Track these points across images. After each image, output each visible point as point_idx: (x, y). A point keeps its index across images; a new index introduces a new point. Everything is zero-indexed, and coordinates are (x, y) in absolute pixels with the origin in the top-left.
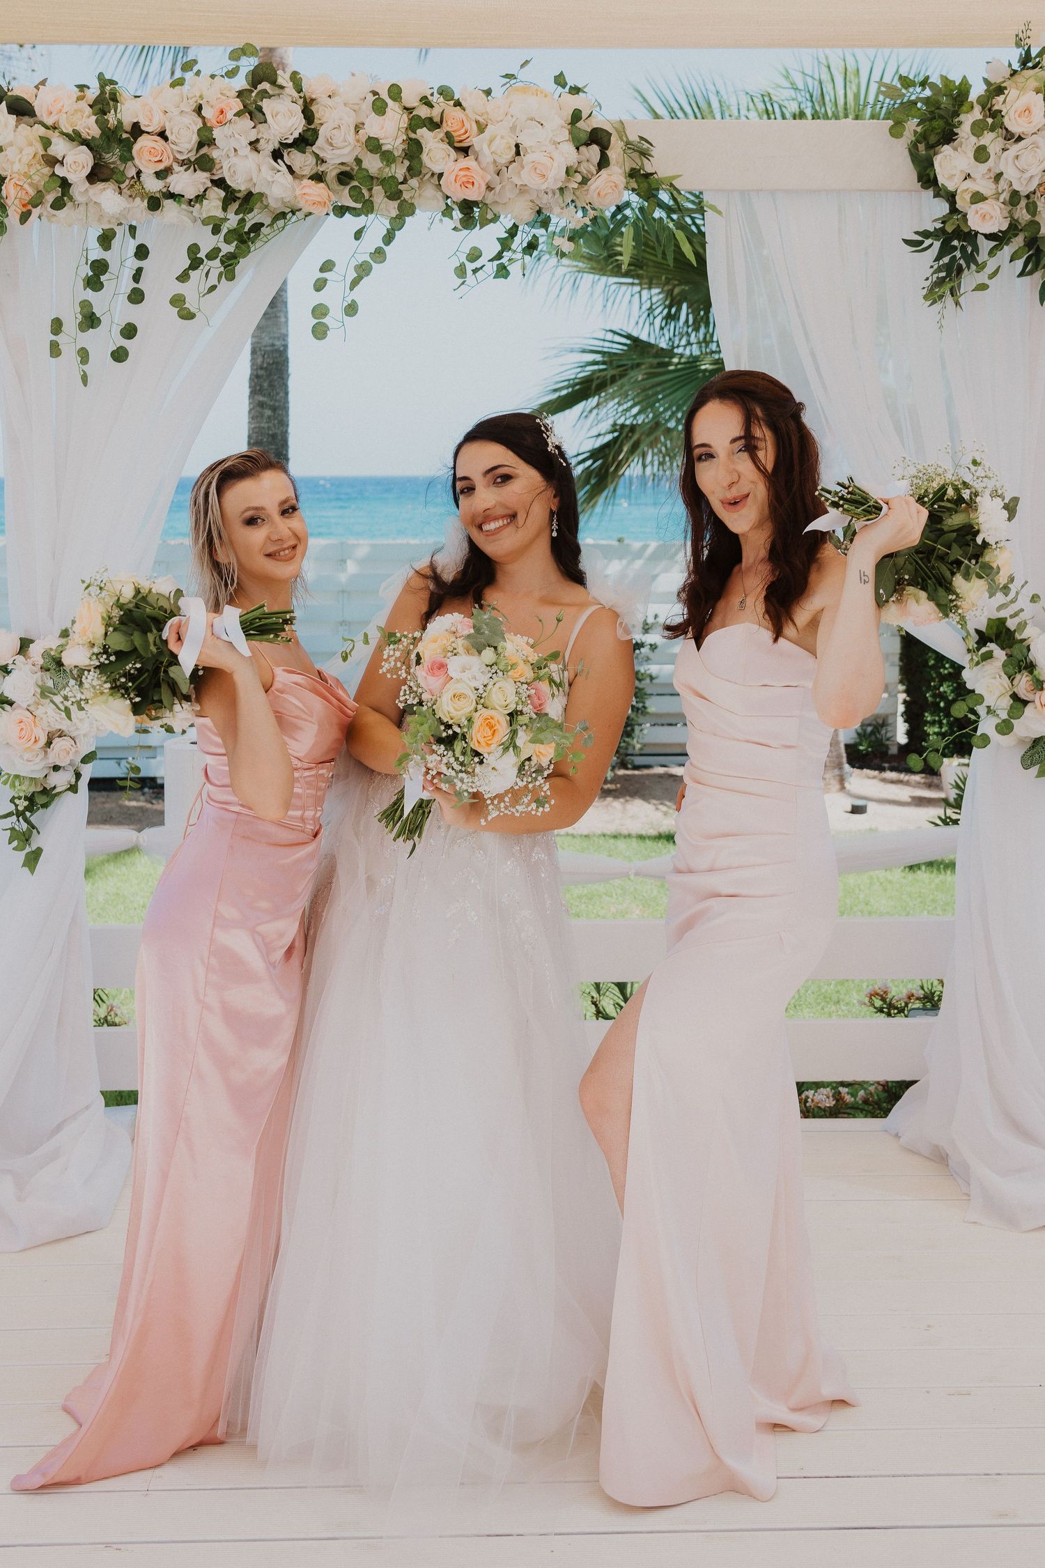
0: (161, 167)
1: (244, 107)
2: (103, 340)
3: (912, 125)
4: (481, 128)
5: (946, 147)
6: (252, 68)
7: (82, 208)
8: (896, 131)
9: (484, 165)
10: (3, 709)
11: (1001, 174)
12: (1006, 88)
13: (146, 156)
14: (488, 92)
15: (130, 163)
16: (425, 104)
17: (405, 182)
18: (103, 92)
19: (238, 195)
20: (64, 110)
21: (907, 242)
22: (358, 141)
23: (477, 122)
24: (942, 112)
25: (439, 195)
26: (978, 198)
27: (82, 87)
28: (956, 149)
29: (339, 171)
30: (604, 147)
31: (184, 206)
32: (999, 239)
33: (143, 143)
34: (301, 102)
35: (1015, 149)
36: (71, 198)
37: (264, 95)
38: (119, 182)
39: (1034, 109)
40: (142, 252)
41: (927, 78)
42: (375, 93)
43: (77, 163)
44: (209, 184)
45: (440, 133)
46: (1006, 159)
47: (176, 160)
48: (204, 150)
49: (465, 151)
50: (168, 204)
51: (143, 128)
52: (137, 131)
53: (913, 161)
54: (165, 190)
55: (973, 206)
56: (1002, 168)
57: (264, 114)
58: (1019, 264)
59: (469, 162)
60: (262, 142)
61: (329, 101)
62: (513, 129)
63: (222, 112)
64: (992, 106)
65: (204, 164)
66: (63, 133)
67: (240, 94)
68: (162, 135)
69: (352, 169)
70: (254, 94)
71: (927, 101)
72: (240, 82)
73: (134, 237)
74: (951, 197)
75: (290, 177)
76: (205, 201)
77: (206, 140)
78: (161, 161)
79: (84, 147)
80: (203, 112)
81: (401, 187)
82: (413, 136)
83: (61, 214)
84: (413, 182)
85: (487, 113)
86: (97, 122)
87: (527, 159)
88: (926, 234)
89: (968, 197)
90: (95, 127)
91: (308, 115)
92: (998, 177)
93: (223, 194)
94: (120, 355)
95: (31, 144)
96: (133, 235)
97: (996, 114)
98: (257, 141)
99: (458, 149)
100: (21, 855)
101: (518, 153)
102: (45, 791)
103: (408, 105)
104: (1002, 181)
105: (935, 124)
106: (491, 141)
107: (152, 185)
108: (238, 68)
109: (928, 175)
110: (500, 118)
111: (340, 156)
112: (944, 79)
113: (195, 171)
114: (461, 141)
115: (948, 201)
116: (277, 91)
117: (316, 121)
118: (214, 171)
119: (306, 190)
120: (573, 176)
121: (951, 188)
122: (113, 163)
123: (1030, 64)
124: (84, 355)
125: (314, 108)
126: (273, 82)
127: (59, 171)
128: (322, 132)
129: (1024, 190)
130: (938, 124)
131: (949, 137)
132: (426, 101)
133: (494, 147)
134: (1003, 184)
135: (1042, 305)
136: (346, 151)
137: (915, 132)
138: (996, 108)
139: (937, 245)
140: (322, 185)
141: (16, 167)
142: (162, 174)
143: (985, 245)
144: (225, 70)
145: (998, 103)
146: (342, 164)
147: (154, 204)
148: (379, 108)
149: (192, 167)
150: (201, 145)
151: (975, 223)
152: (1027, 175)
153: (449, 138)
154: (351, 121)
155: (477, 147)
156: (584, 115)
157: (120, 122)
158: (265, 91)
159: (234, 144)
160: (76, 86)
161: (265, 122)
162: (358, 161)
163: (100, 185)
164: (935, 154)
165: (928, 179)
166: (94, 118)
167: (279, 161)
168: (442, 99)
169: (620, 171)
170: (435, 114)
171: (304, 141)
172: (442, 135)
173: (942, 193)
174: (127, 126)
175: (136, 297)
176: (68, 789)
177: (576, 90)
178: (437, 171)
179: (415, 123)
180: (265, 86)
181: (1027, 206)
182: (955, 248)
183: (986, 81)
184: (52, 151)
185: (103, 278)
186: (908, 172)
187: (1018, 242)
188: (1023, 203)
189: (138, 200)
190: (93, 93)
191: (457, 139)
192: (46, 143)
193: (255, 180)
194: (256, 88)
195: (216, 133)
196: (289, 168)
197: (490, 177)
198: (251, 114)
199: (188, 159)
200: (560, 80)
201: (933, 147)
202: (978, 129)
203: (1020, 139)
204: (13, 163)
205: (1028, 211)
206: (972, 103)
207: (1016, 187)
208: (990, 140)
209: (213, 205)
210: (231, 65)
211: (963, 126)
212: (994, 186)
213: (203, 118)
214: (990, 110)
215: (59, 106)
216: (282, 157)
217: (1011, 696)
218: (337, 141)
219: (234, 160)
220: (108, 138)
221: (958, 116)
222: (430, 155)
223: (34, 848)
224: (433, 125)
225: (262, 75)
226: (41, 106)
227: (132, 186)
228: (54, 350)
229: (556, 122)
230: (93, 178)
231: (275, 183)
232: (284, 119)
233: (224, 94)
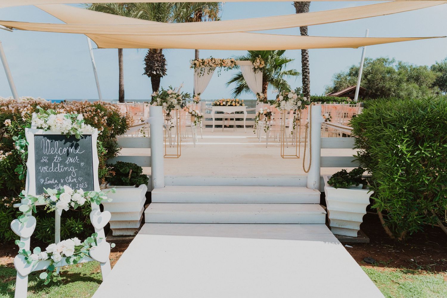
2: (202, 74)
8: (251, 62)
14: (226, 59)
18: (203, 59)
19: (211, 66)
22: (218, 62)
25: (223, 66)
26: (256, 66)
27: (201, 59)
30: (233, 62)
40: (204, 69)
42: (219, 60)
43: (201, 64)
49: (224, 63)
52: (205, 62)
58: (258, 70)
60: (212, 63)
61: (216, 60)
65: (209, 64)
66: (200, 62)
77: (209, 62)
83: (200, 67)
88: (253, 68)
94: (203, 76)
107: (206, 65)
110: (226, 61)
124: (200, 75)
131: (254, 62)
132: (222, 60)
133: (226, 63)
141: (198, 64)
147: (205, 66)
165: (253, 64)
171: (215, 63)
175: (204, 72)
182: (255, 69)
197: (226, 65)
198: (211, 61)
200: (230, 58)
209: (209, 66)
220: (203, 62)
225: (212, 58)
226: (199, 60)
227: (204, 65)
228: (198, 75)
229: (230, 61)
230: (202, 65)
231: (213, 65)
232: (213, 61)
233: (210, 59)
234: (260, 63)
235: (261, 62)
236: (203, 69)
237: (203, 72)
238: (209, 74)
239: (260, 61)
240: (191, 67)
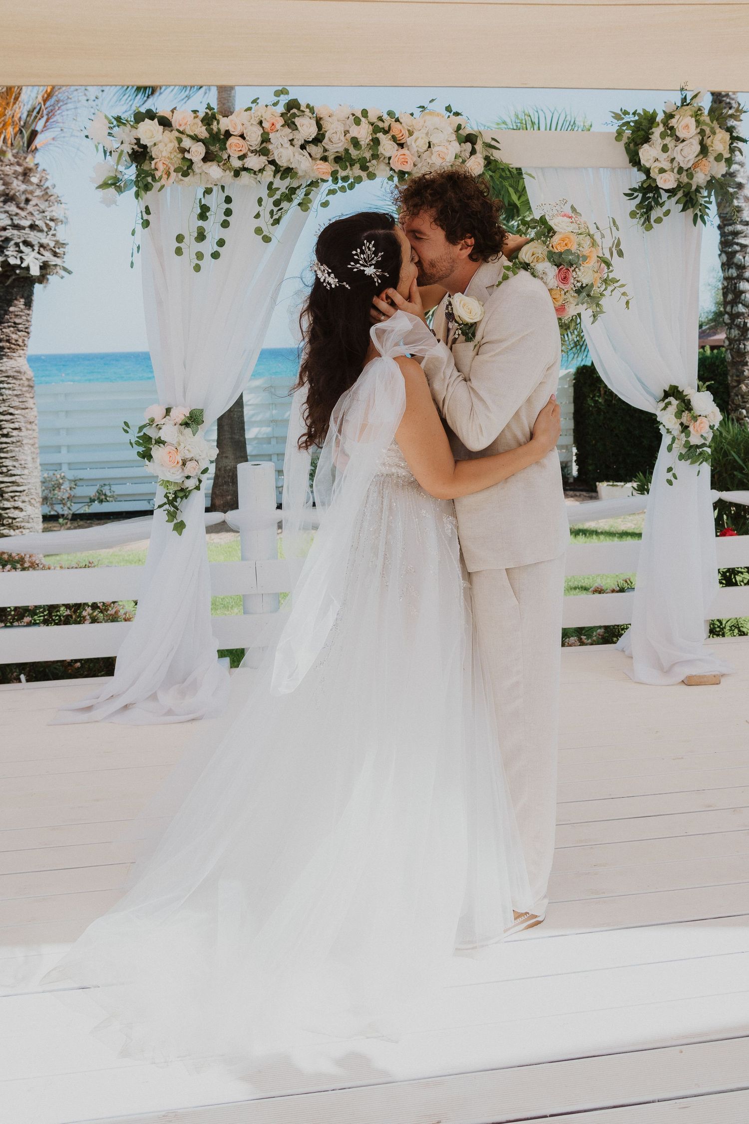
0: (241, 153)
1: (285, 122)
2: (209, 246)
3: (628, 132)
4: (411, 133)
5: (645, 145)
6: (287, 101)
7: (198, 176)
8: (620, 137)
9: (413, 152)
10: (160, 446)
11: (674, 158)
12: (674, 115)
13: (234, 148)
14: (412, 114)
15: (224, 151)
16: (380, 120)
17: (370, 161)
18: (207, 113)
19: (282, 169)
20: (188, 123)
21: (626, 195)
22: (347, 140)
23: (409, 131)
24: (643, 127)
25: (388, 169)
26: (662, 171)
27: (195, 112)
28: (650, 146)
29: (335, 156)
30: (473, 143)
31: (252, 175)
32: (672, 192)
33: (232, 141)
34: (315, 118)
35: (681, 146)
36: (193, 170)
37: (294, 116)
38: (219, 162)
39: (690, 125)
40: (228, 200)
41: (636, 111)
42: (353, 115)
43: (197, 151)
44: (267, 163)
45: (389, 136)
46: (677, 151)
47: (249, 149)
48: (264, 145)
49: (402, 145)
50: (243, 173)
51: (231, 133)
52: (228, 134)
53: (627, 153)
54: (241, 166)
55: (660, 175)
56: (675, 155)
57: (296, 126)
58: (681, 206)
59: (405, 151)
60: (295, 140)
61: (330, 119)
62: (427, 134)
63: (273, 125)
64: (668, 124)
65: (264, 152)
66: (189, 136)
67: (282, 115)
68: (242, 136)
69: (342, 155)
70: (289, 115)
71: (635, 122)
72: (281, 109)
73: (224, 192)
74: (647, 172)
75: (310, 159)
76: (264, 172)
77: (265, 139)
78: (241, 150)
79: (201, 143)
80: (263, 125)
81: (368, 164)
82: (375, 136)
83: (186, 179)
84: (374, 162)
85: (413, 125)
86: (206, 129)
87: (435, 149)
88: (634, 190)
89: (657, 171)
90: (205, 132)
91: (319, 126)
92: (673, 160)
93: (274, 168)
94: (216, 255)
95: (171, 142)
96: (223, 191)
97: (672, 129)
98: (293, 140)
99: (398, 144)
100: (172, 525)
101: (429, 147)
102: (182, 490)
103: (371, 121)
104: (674, 162)
105: (639, 133)
106: (416, 140)
107: (237, 164)
108: (279, 101)
109: (635, 159)
110: (420, 128)
111: (337, 148)
112: (644, 110)
113: (260, 156)
114: (400, 140)
115: (644, 173)
116: (301, 114)
117: (323, 129)
118: (269, 156)
119: (319, 166)
120: (458, 159)
121: (648, 166)
122: (216, 151)
123: (685, 104)
124: (200, 256)
125: (321, 122)
126: (299, 109)
127: (187, 155)
128: (327, 135)
129: (685, 167)
130: (641, 133)
131: (646, 140)
132: (380, 119)
133: (417, 143)
134: (675, 164)
135: (695, 226)
136: (340, 145)
137: (628, 138)
138: (670, 125)
139: (640, 195)
140: (327, 163)
141: (164, 154)
142: (242, 158)
143: (665, 196)
144: (273, 102)
145: (673, 122)
146: (337, 152)
147: (237, 174)
148: (357, 122)
149: (258, 154)
150: (262, 142)
151: (660, 184)
152: (687, 159)
153: (394, 138)
154: (341, 129)
155: (409, 143)
156: (462, 127)
157: (219, 129)
158: (295, 113)
159: (281, 140)
160: (192, 111)
161: (297, 129)
162: (347, 150)
163: (209, 164)
164: (641, 148)
165: (635, 161)
166: (204, 128)
167: (304, 150)
168: (389, 118)
169: (481, 156)
170: (385, 125)
171: (318, 140)
172: (390, 137)
173: (643, 169)
174: (223, 132)
175: (226, 224)
176: (194, 488)
177: (457, 114)
178: (388, 155)
179: (376, 129)
180: (294, 111)
181: (687, 175)
182: (649, 198)
183: (664, 112)
184: (184, 145)
185: (208, 214)
186: (623, 158)
187: (680, 194)
188: (685, 173)
189: (228, 171)
190: (201, 115)
191: (398, 139)
192: (180, 141)
193: (291, 161)
194: (289, 112)
195: (271, 136)
196: (310, 154)
197: (415, 159)
198: (288, 126)
199: (256, 150)
200: (448, 109)
201: (636, 145)
202: (663, 136)
203: (683, 141)
204: (162, 152)
205: (687, 178)
206: (658, 122)
207: (682, 165)
208: (668, 140)
209: (268, 175)
210: (276, 99)
211: (654, 134)
212: (670, 165)
213: (263, 128)
214: (667, 126)
215: (185, 121)
216: (306, 149)
217: (680, 424)
218: (335, 140)
219: (281, 150)
220: (214, 138)
221: (651, 129)
222: (385, 147)
223: (179, 521)
224: (386, 132)
225: (293, 105)
226: (175, 121)
227: (225, 164)
228: (179, 252)
229: (450, 131)
230: (205, 160)
231: (302, 163)
232: (307, 128)
233: (274, 115)
234: (704, 150)
235: (708, 142)
236: (215, 202)
237: (212, 227)
238: (267, 239)
239: (702, 132)
240: (104, 185)
